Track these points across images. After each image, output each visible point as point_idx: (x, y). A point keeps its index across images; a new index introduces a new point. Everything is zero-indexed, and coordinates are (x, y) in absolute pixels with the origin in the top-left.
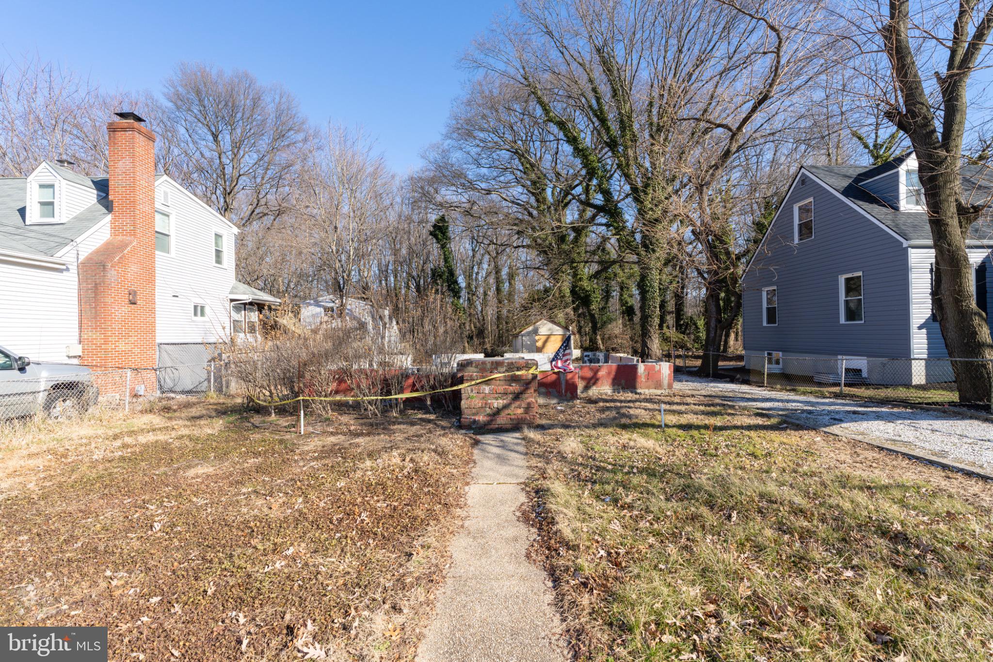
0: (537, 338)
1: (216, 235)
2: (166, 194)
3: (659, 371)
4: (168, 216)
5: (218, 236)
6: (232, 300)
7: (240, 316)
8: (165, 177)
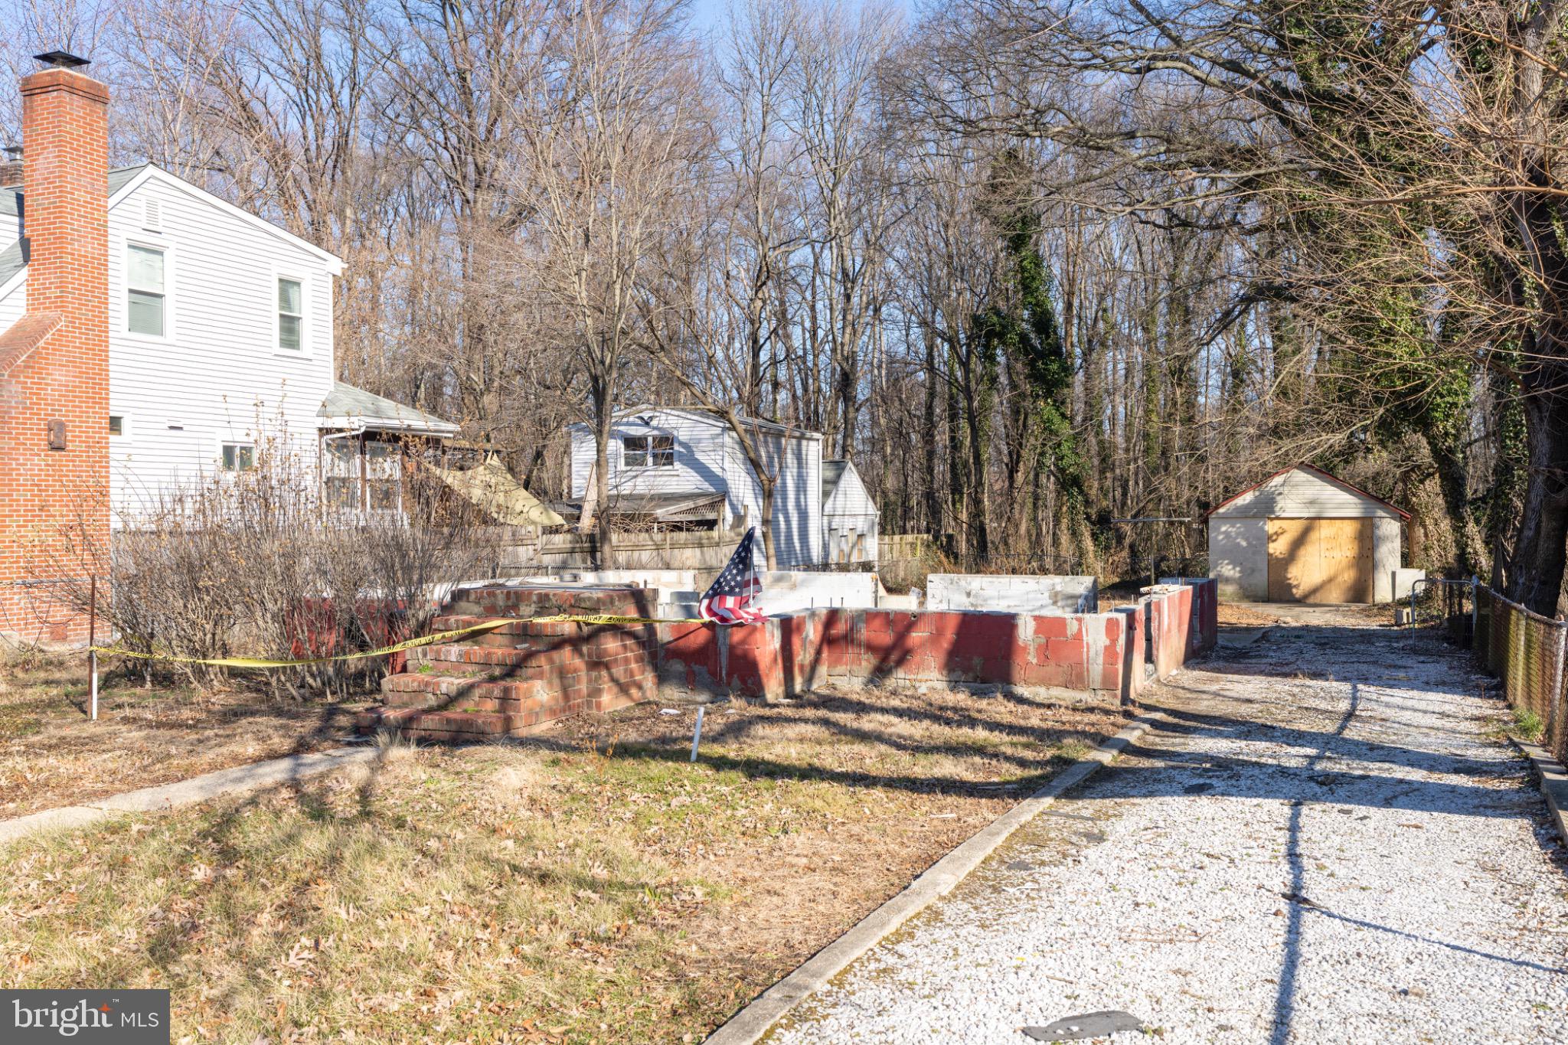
0: (1271, 527)
1: (281, 280)
2: (151, 206)
3: (1078, 636)
4: (161, 253)
5: (287, 285)
6: (324, 431)
7: (350, 468)
8: (151, 170)
